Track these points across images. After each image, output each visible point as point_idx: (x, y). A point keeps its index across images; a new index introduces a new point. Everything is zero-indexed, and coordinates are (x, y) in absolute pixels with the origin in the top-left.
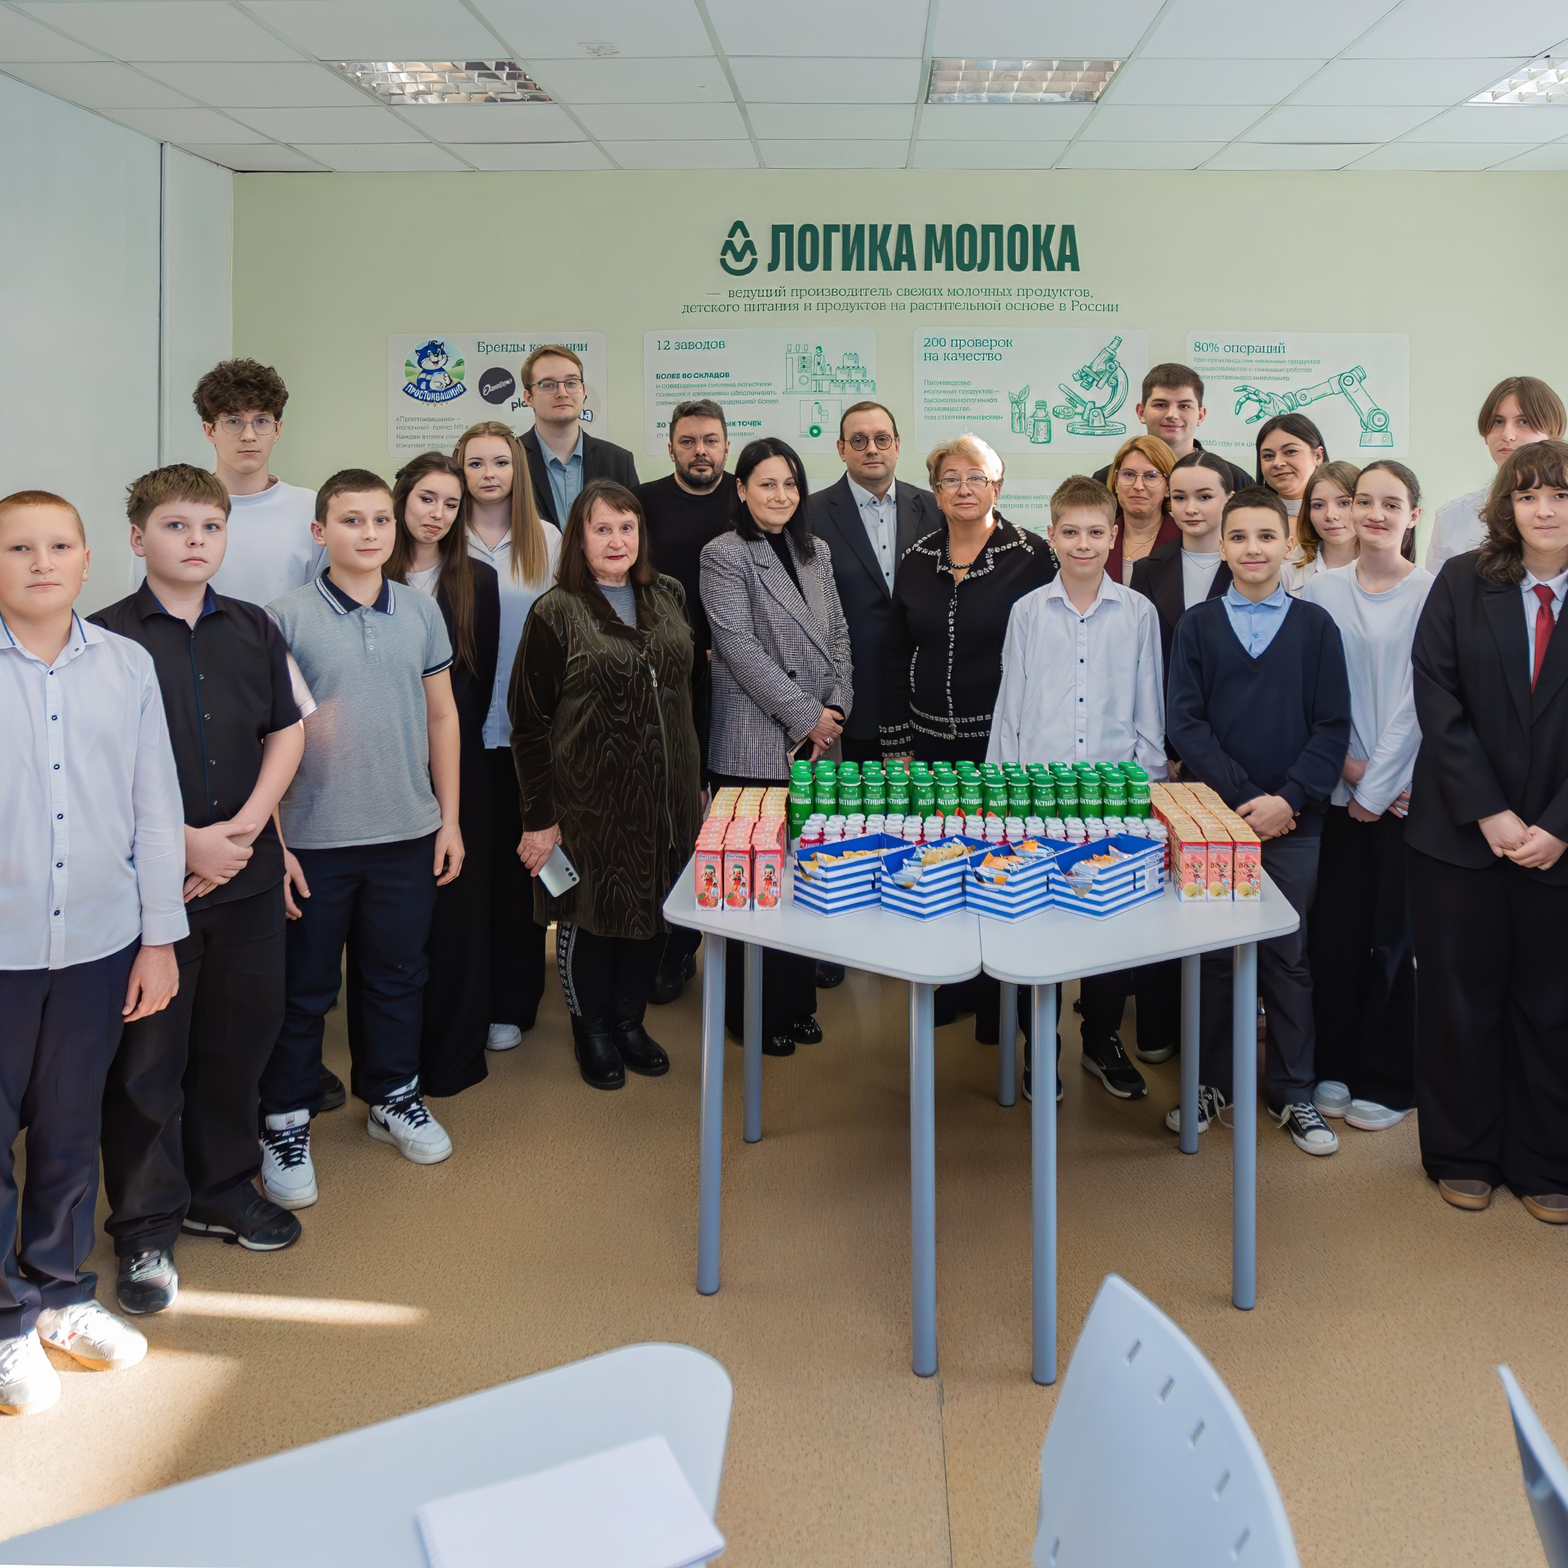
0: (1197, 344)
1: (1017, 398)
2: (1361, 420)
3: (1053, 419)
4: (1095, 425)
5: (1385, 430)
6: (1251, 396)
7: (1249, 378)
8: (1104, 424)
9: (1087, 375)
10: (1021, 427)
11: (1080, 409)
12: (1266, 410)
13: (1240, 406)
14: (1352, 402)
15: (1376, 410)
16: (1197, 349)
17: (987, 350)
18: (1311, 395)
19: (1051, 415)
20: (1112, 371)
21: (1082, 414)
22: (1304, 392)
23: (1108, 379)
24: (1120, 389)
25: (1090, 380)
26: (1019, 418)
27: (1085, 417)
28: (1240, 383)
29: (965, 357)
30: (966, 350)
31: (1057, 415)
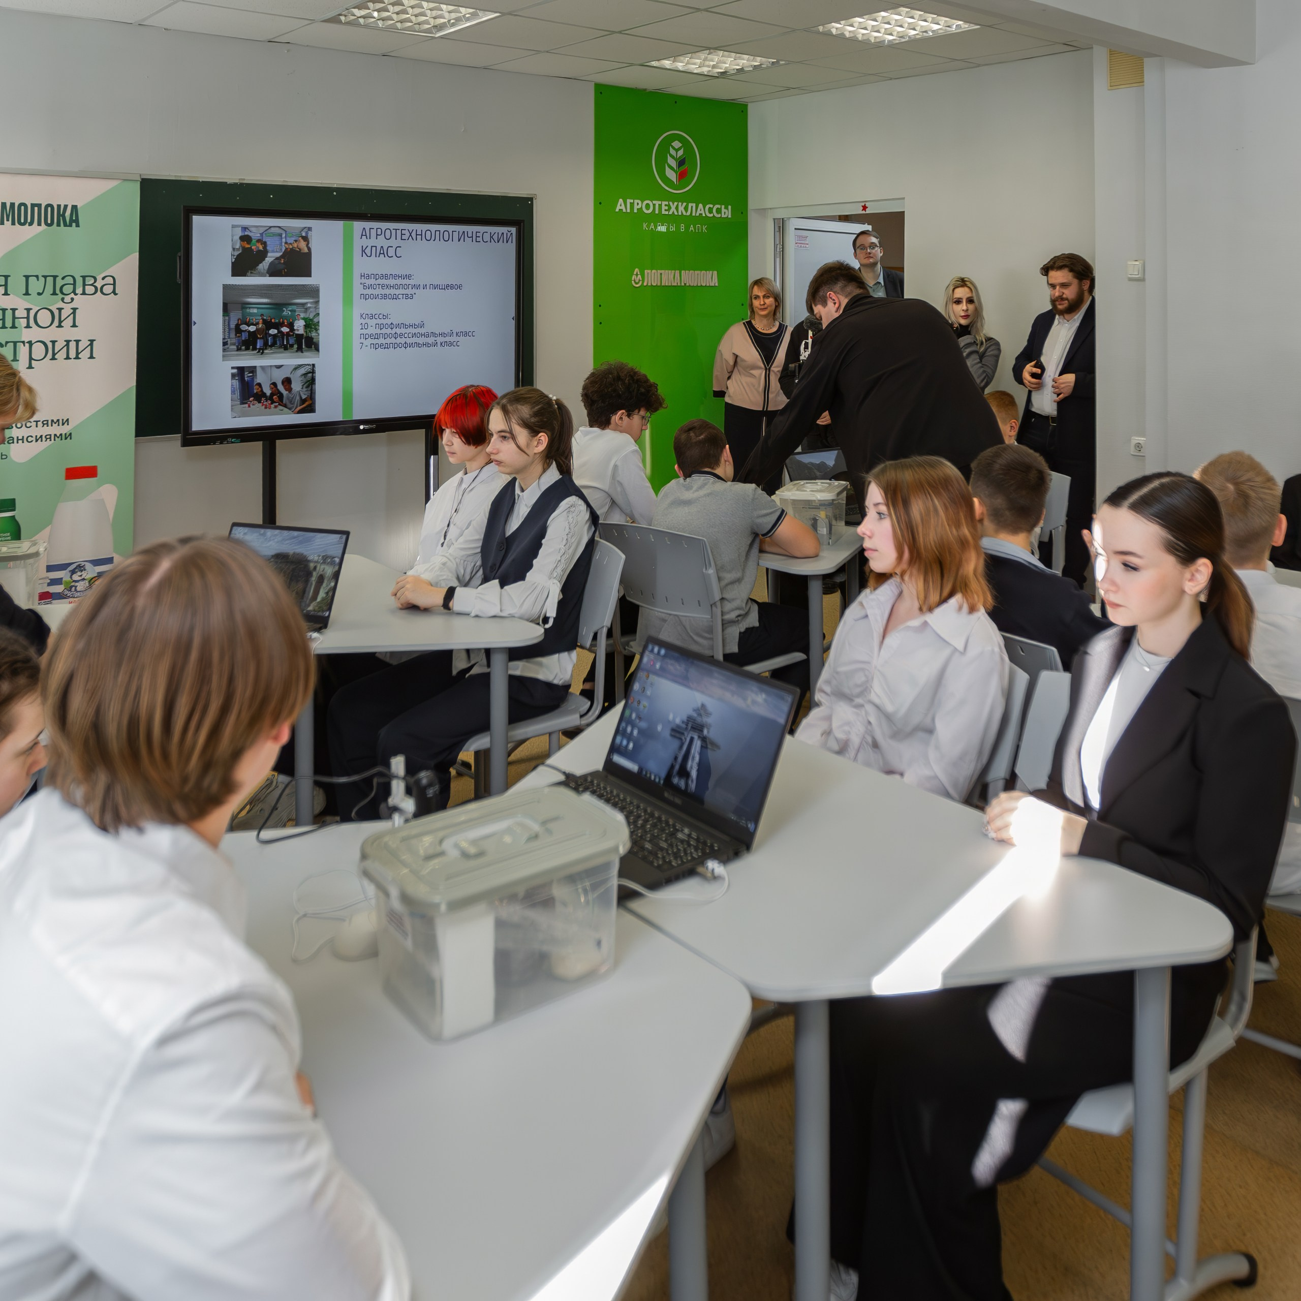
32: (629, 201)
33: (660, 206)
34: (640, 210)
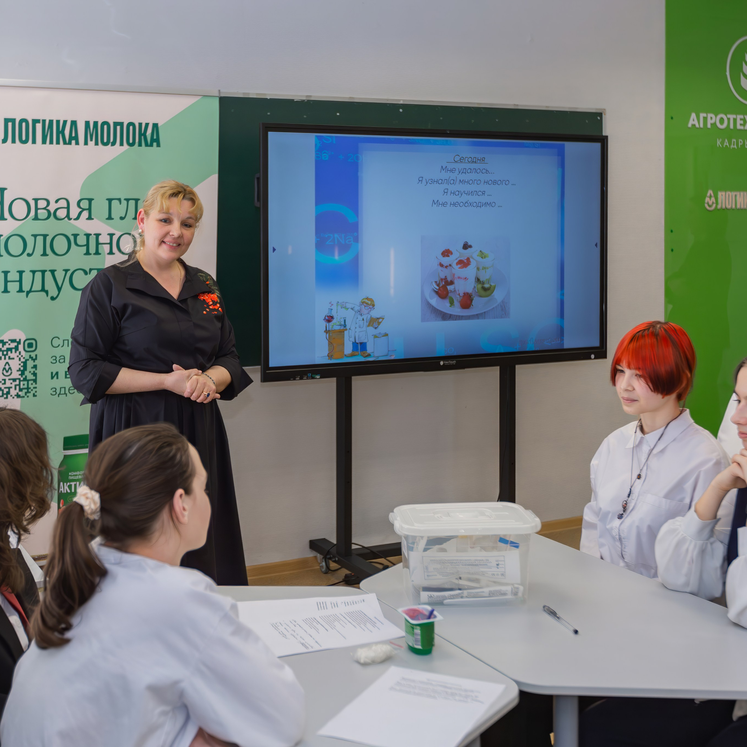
32: (702, 115)
33: (735, 120)
34: (714, 125)
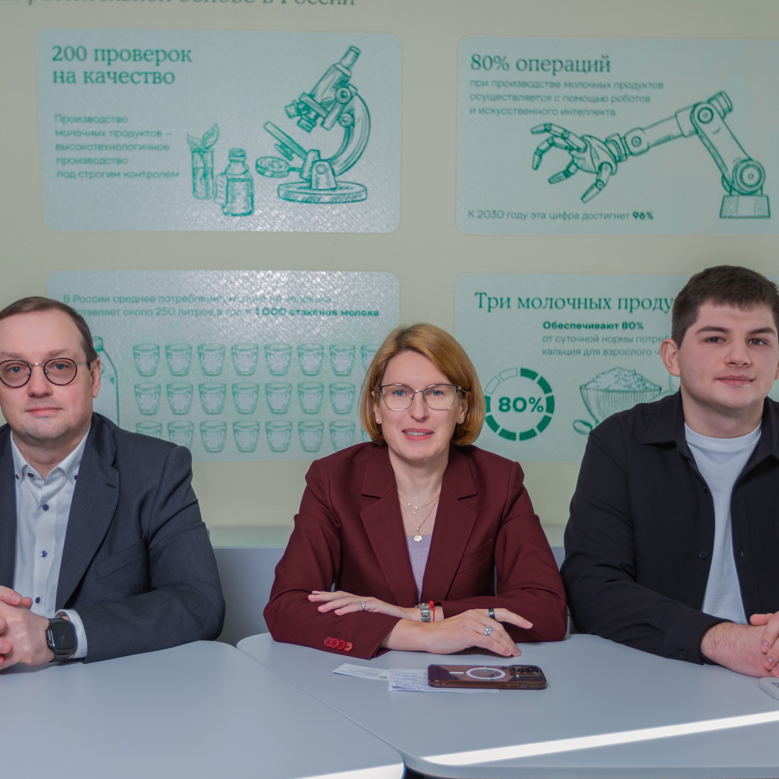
0: (476, 58)
1: (199, 143)
2: (724, 177)
3: (257, 178)
4: (320, 187)
5: (759, 192)
6: (559, 141)
7: (555, 112)
8: (333, 186)
9: (308, 108)
10: (207, 190)
11: (297, 162)
12: (580, 163)
13: (540, 156)
14: (712, 149)
15: (746, 161)
16: (476, 65)
17: (150, 67)
18: (649, 137)
19: (253, 171)
20: (344, 101)
21: (301, 171)
22: (638, 133)
23: (341, 113)
24: (357, 130)
25: (312, 115)
26: (205, 175)
27: (306, 175)
28: (541, 120)
29: (118, 78)
30: (118, 66)
31: (261, 170)
